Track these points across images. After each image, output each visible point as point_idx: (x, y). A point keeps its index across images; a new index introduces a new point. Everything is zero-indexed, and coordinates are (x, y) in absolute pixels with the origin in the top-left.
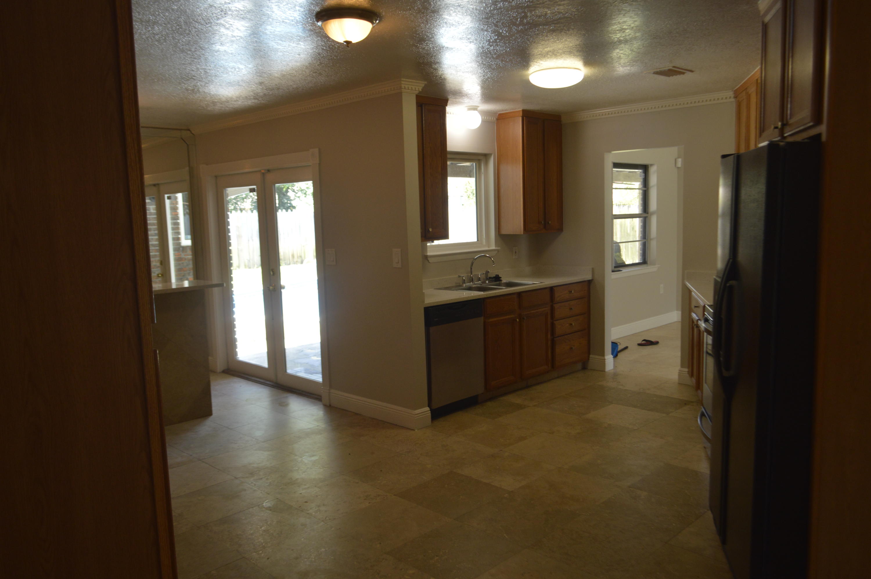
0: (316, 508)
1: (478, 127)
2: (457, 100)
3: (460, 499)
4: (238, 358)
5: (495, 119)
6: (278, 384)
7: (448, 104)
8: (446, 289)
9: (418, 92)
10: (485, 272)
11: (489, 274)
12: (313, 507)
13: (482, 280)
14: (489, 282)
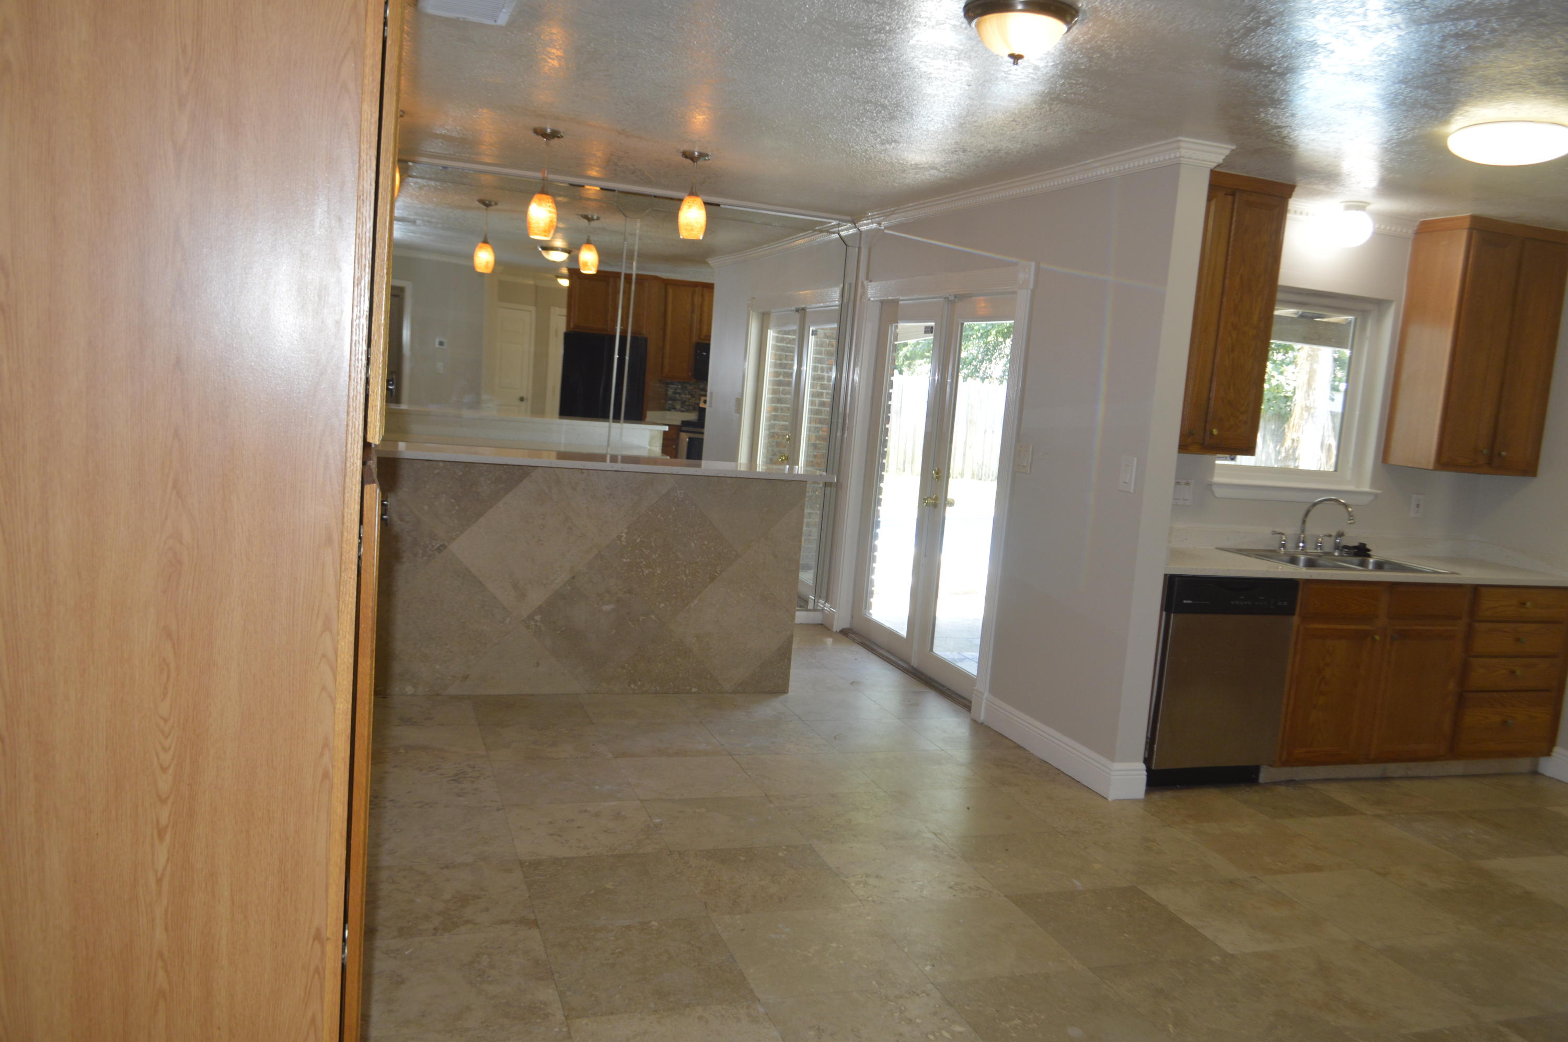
0: (861, 877)
1: (1363, 245)
2: (1315, 187)
3: (1123, 938)
4: (871, 614)
5: (1410, 231)
6: (915, 669)
7: (1294, 194)
8: (1240, 551)
9: (1215, 165)
10: (1334, 534)
11: (1342, 538)
12: (858, 875)
13: (1327, 550)
14: (1341, 555)
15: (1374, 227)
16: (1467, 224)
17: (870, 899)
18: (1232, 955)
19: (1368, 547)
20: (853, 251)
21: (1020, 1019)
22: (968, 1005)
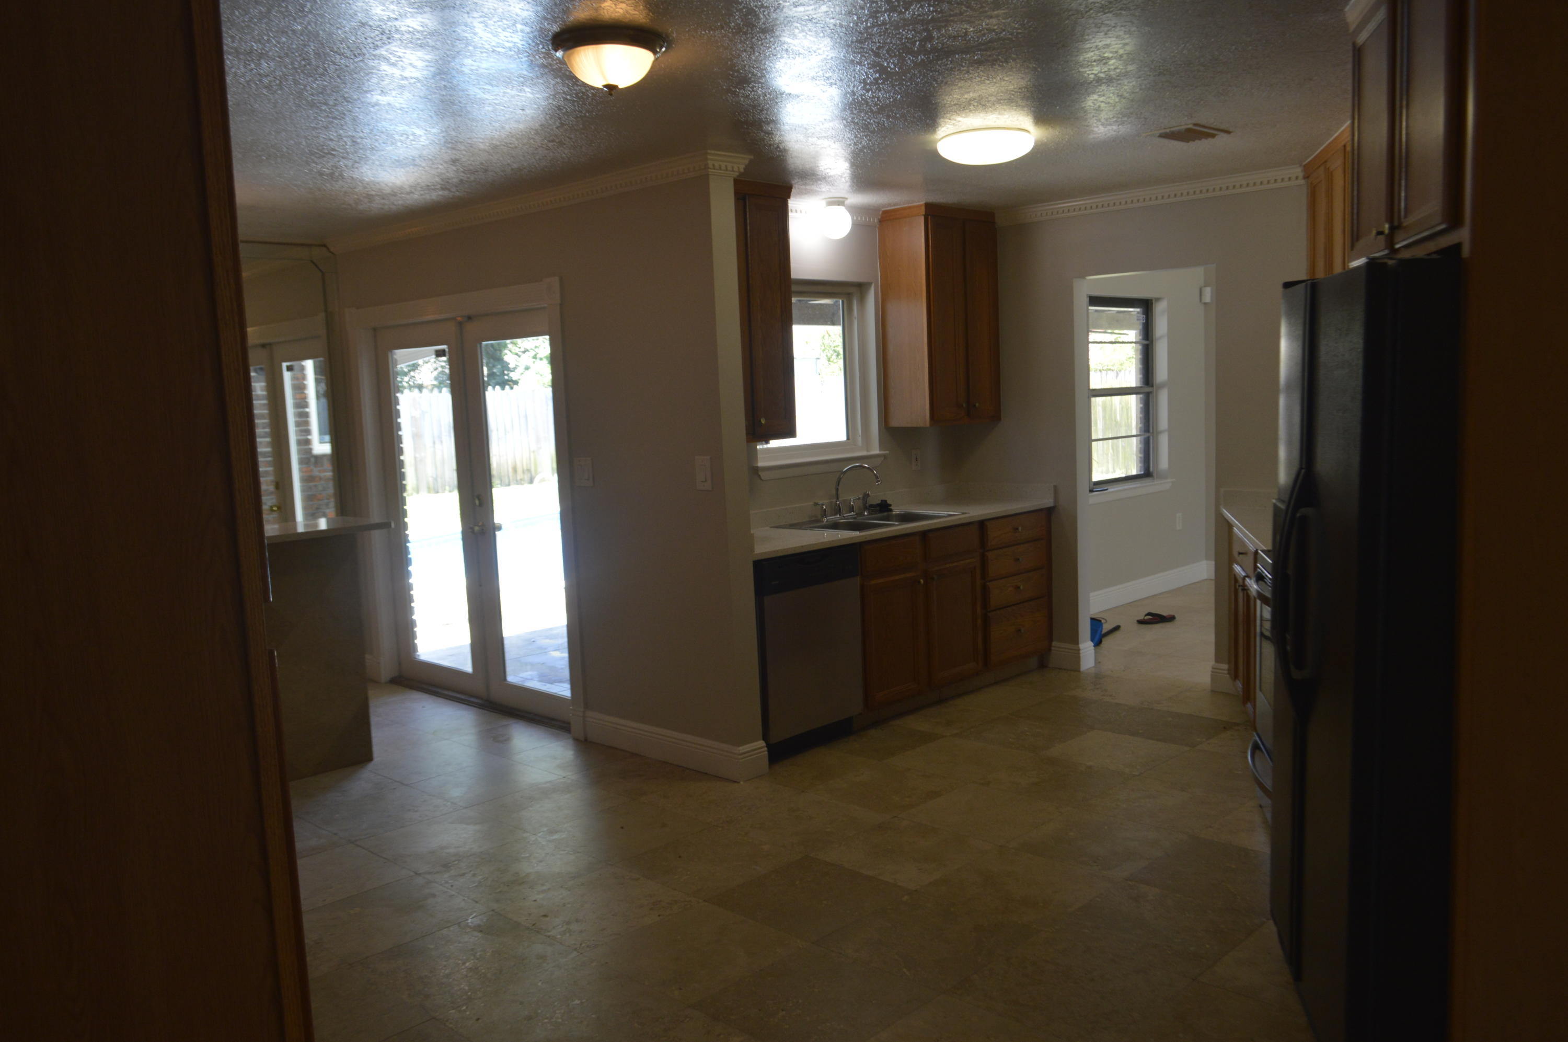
0: (562, 927)
2: (808, 187)
4: (419, 655)
5: (875, 221)
6: (491, 702)
7: (792, 193)
9: (738, 174)
10: (862, 496)
11: (869, 498)
12: (558, 926)
13: (858, 512)
14: (869, 514)
16: (923, 210)
18: (916, 890)
20: (331, 278)
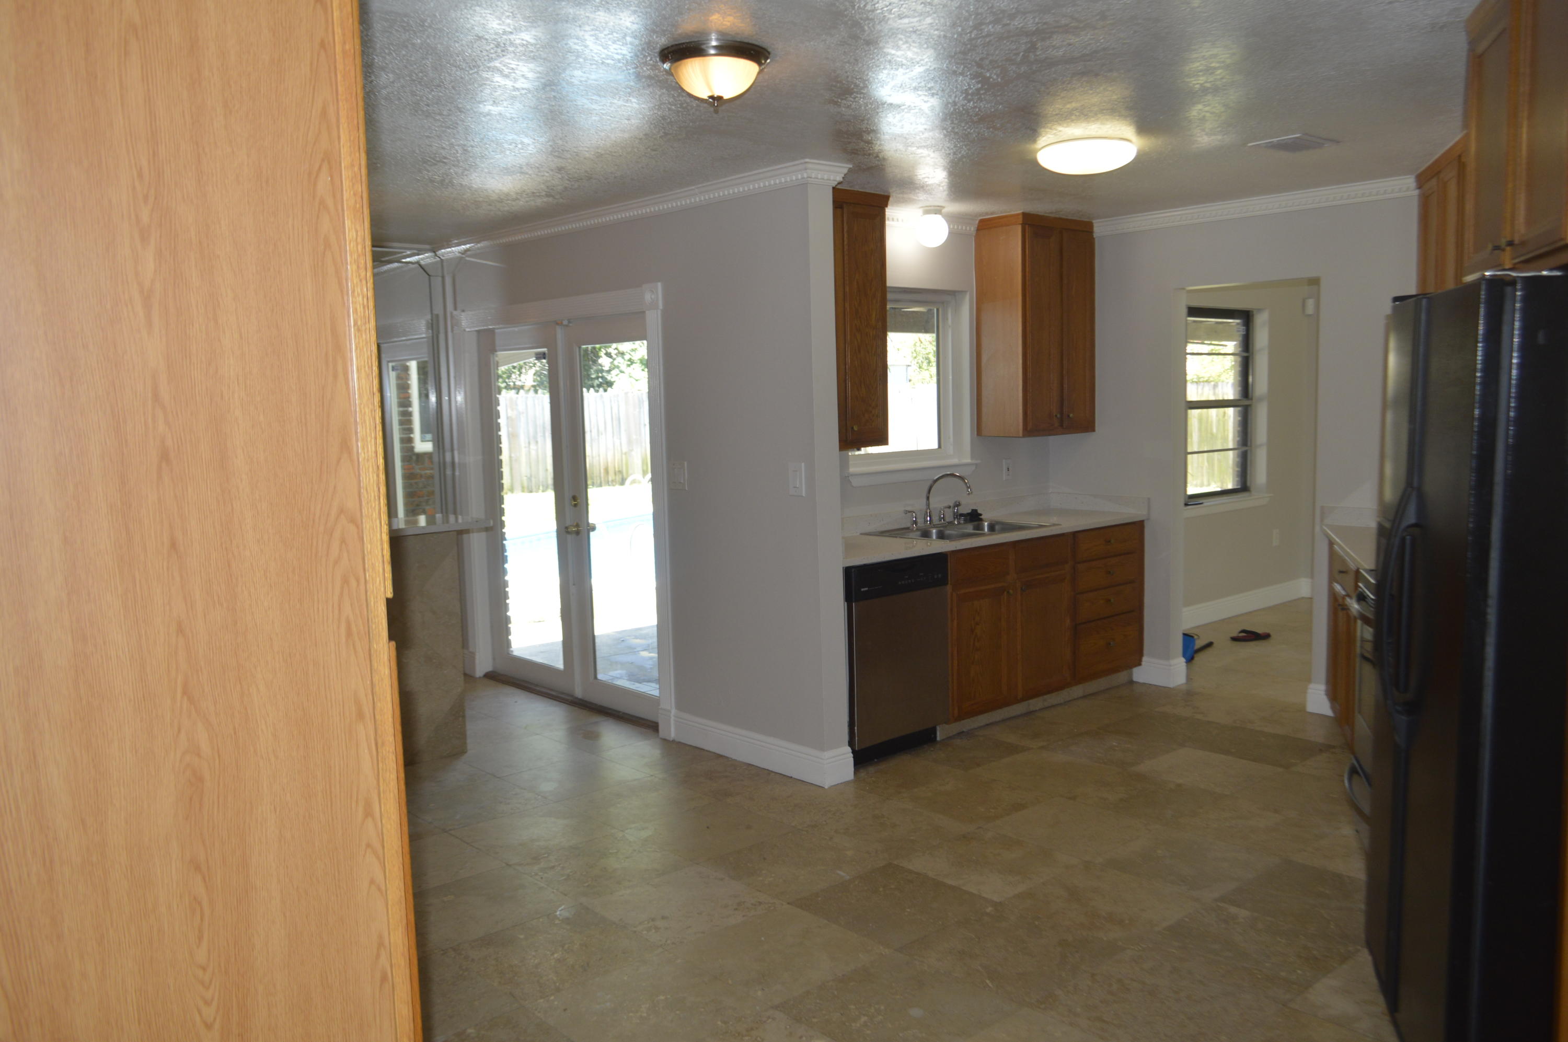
0: (648, 923)
1: (943, 243)
2: (903, 196)
3: (906, 913)
4: (513, 651)
5: (973, 229)
6: (580, 700)
7: (890, 203)
8: (883, 533)
9: (836, 183)
10: (952, 505)
11: (959, 507)
13: (948, 520)
14: (959, 523)
15: (949, 228)
16: (1020, 220)
17: (669, 942)
18: (1000, 903)
19: (979, 512)
20: (437, 282)
21: (864, 1015)
22: (814, 1017)
